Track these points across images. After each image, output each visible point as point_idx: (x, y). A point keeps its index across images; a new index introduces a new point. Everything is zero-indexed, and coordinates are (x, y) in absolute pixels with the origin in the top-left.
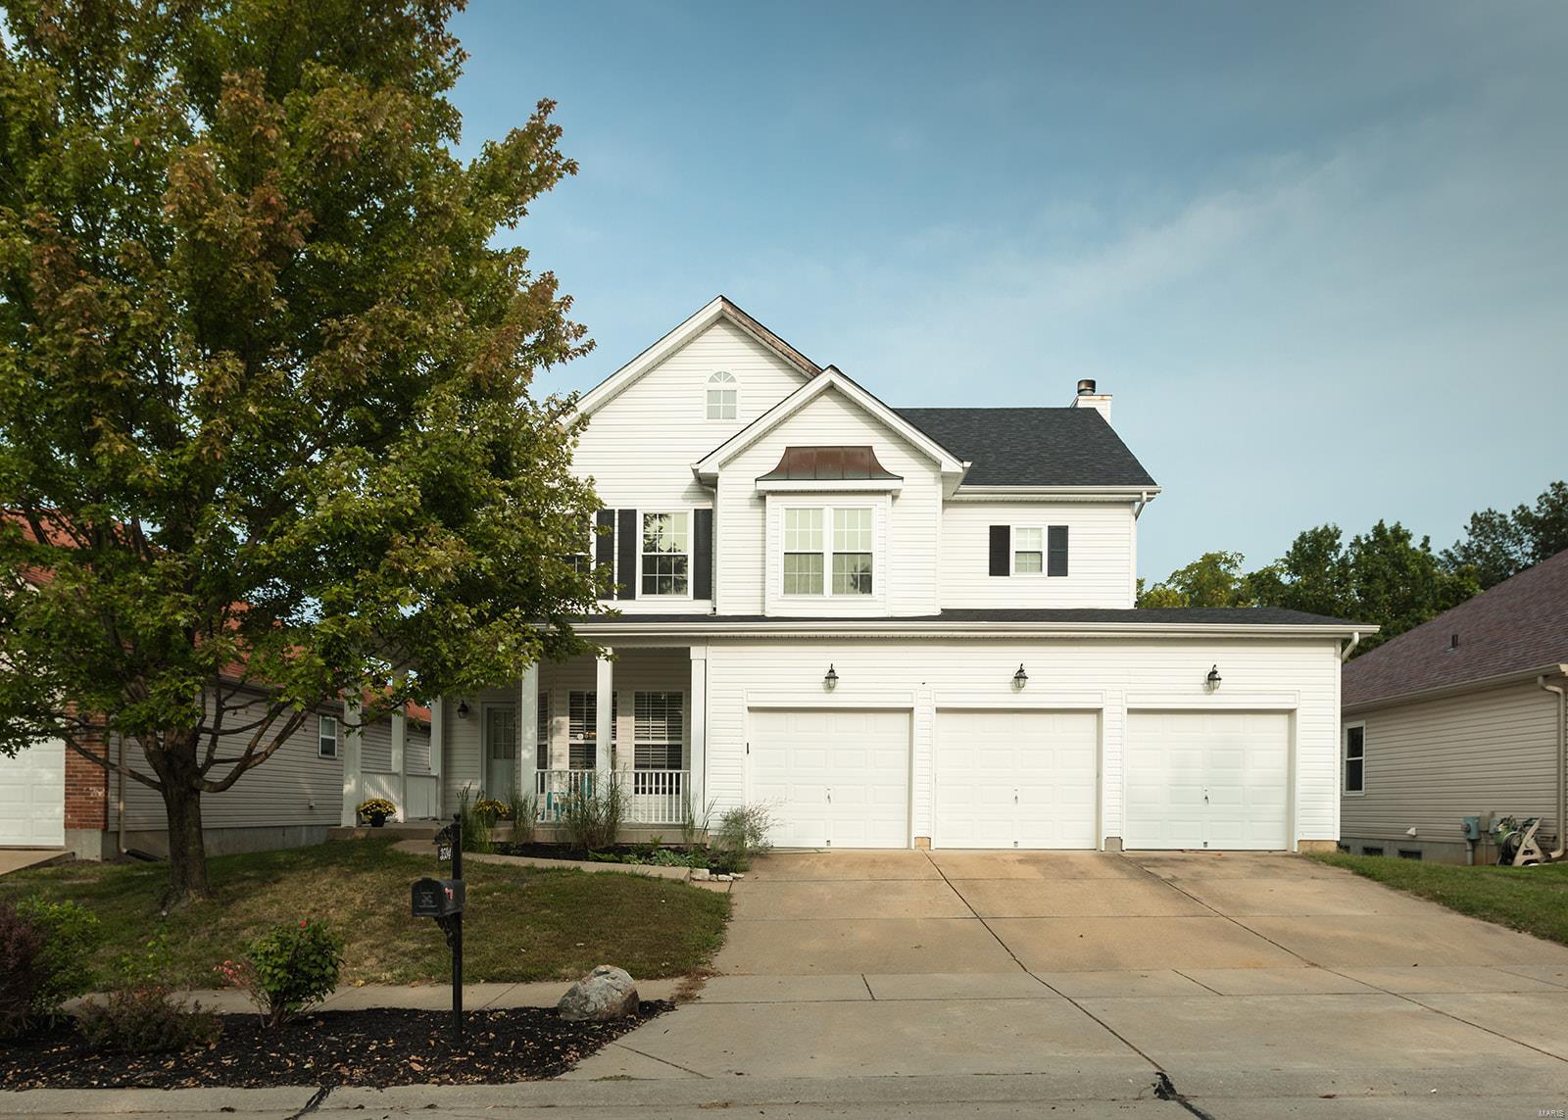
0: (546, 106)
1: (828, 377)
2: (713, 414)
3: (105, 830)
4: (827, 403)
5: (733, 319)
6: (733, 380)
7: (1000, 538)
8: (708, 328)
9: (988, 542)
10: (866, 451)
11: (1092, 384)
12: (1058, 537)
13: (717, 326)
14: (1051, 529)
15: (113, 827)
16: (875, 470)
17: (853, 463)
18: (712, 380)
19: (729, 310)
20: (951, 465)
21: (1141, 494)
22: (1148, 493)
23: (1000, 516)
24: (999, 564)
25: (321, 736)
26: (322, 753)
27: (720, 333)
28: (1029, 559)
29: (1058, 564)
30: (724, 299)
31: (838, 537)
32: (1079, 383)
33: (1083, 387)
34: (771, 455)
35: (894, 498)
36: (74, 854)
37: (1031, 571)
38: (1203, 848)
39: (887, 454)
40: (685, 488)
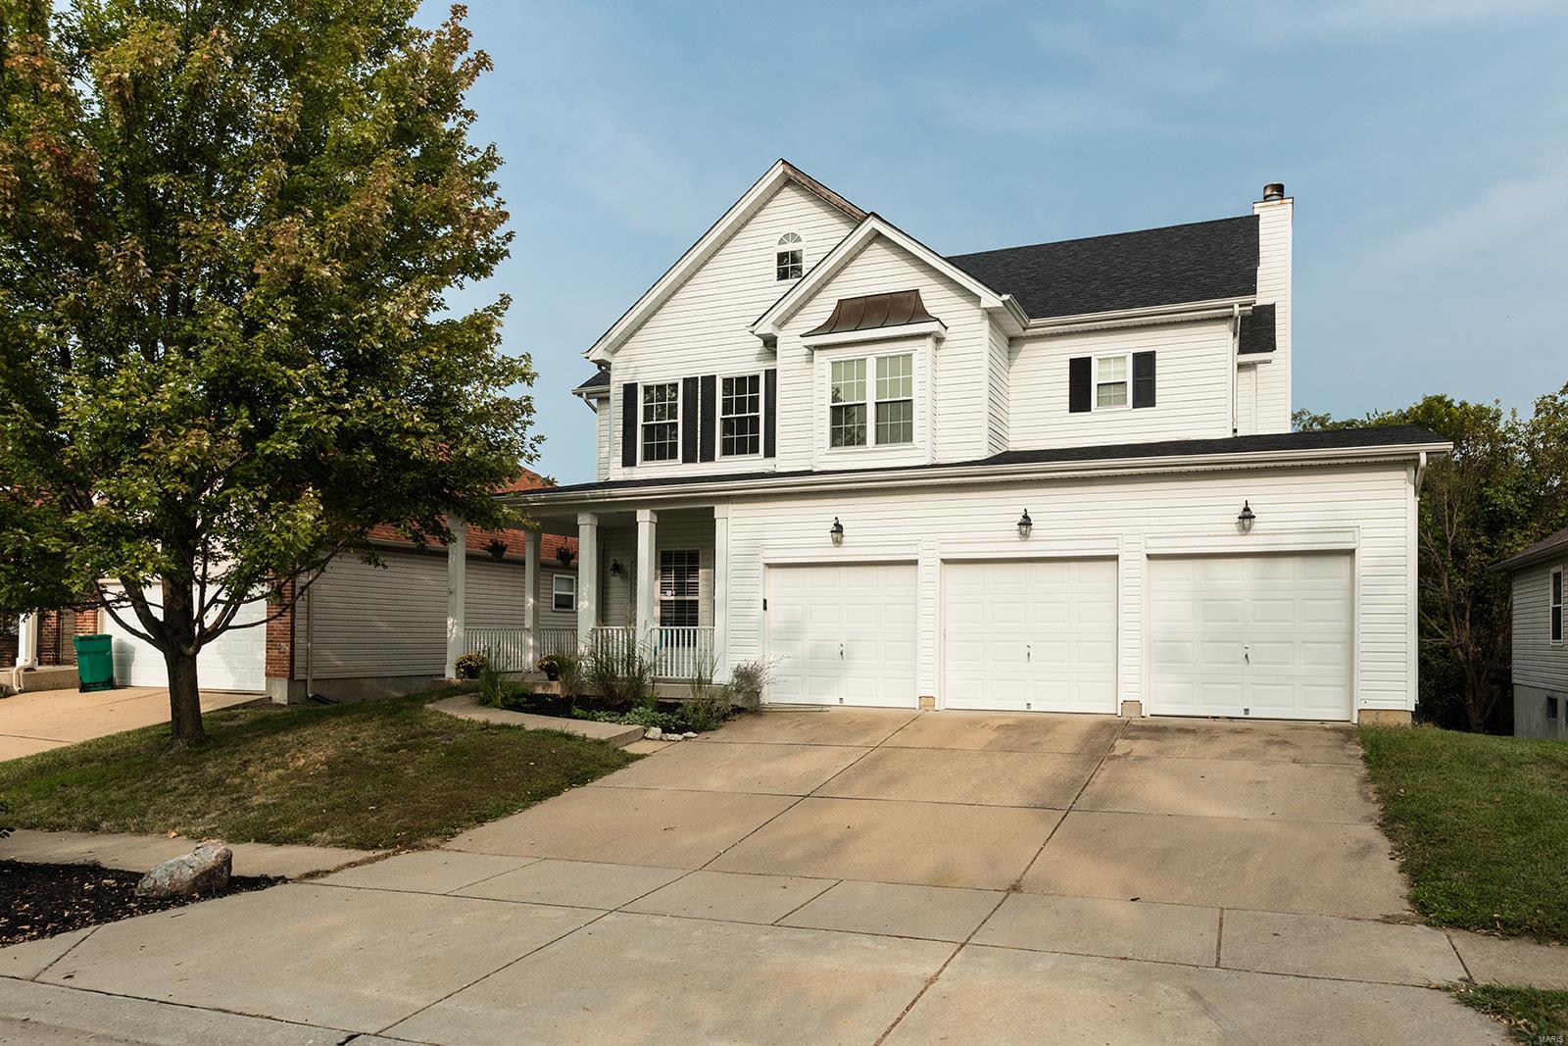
0: (458, 11)
1: (872, 224)
2: (783, 275)
3: (291, 678)
4: (877, 251)
5: (794, 180)
6: (799, 240)
7: (1080, 370)
8: (777, 193)
9: (1068, 376)
10: (914, 294)
11: (1279, 189)
12: (1145, 364)
13: (786, 189)
14: (1137, 357)
15: (300, 675)
16: (919, 314)
17: (902, 308)
18: (781, 242)
19: (789, 172)
20: (991, 300)
21: (1232, 307)
22: (1240, 306)
23: (1079, 348)
24: (1080, 400)
25: (555, 592)
26: (555, 606)
27: (789, 195)
28: (1113, 391)
29: (1145, 395)
30: (784, 162)
31: (880, 386)
32: (1265, 188)
33: (1268, 192)
34: (823, 309)
35: (939, 340)
36: (270, 698)
37: (1115, 404)
38: (1243, 716)
39: (935, 297)
40: (757, 351)
